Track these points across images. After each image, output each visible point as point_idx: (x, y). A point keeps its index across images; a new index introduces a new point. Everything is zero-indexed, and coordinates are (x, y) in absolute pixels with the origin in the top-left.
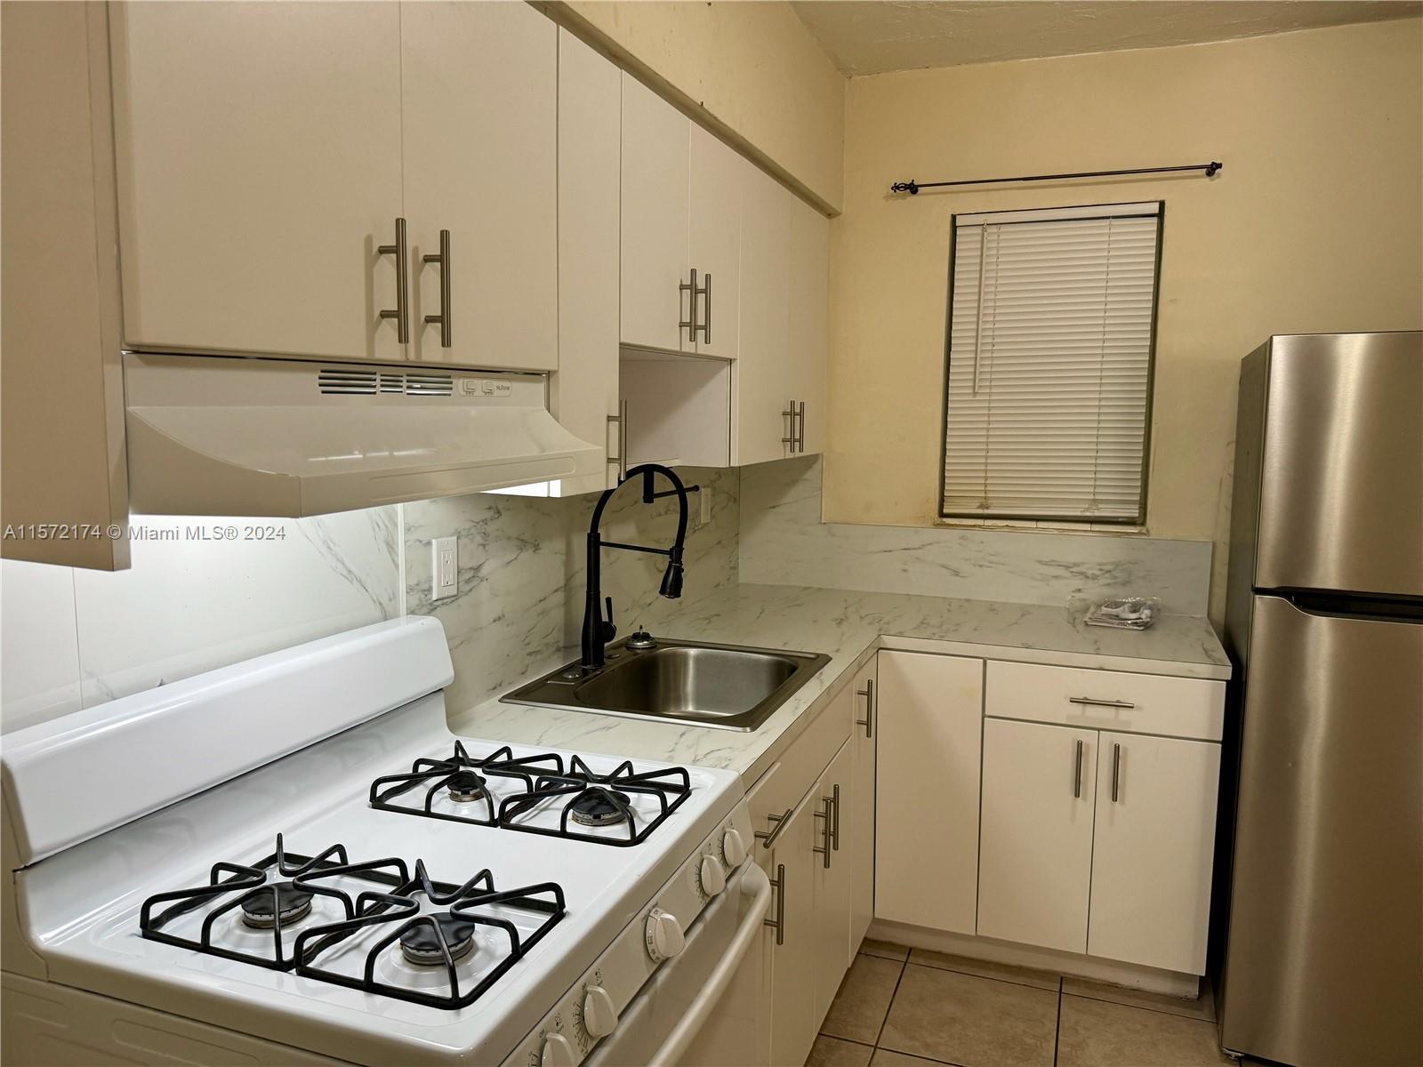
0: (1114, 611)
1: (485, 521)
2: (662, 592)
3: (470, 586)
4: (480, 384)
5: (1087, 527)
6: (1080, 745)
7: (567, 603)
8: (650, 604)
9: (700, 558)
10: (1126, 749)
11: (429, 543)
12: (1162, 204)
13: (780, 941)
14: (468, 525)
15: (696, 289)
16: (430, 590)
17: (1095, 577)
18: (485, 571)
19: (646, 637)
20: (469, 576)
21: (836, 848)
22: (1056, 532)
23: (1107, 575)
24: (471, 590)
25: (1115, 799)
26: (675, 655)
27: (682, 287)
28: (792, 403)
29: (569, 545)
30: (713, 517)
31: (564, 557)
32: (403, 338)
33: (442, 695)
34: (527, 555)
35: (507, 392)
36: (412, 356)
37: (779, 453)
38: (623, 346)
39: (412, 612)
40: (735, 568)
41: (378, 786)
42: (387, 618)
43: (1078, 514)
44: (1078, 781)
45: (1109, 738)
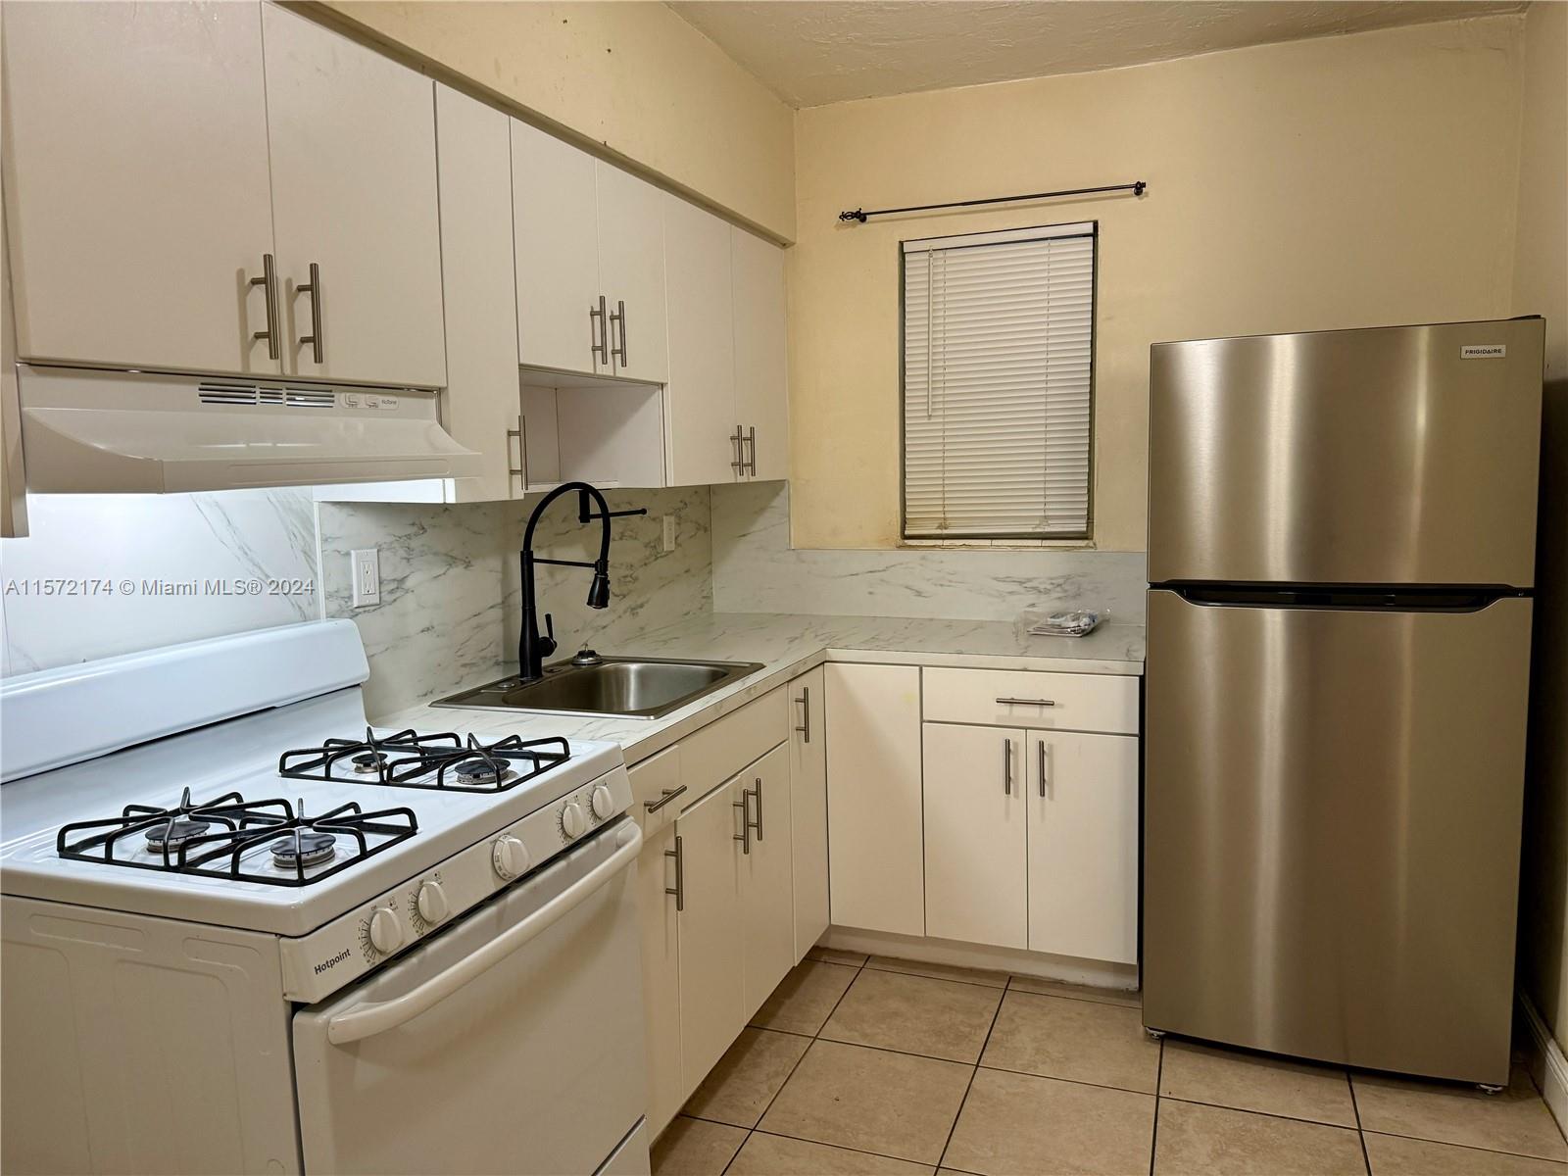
0: (1057, 621)
1: (409, 537)
2: (590, 603)
3: (394, 597)
4: (363, 398)
5: (1038, 543)
6: (1008, 743)
7: (506, 619)
8: (604, 627)
9: (663, 586)
10: (1051, 746)
11: (348, 554)
12: (1096, 224)
13: (679, 907)
14: (389, 539)
15: (608, 318)
16: (350, 597)
17: (1047, 592)
18: (409, 583)
19: (592, 653)
20: (392, 588)
21: (760, 838)
22: (1009, 549)
23: (1059, 589)
24: (395, 600)
25: (1042, 794)
26: (617, 671)
27: (593, 314)
28: (739, 428)
29: (505, 563)
30: (678, 545)
31: (500, 576)
32: (274, 354)
33: (359, 691)
34: (457, 570)
35: (392, 406)
36: (288, 371)
37: (727, 476)
38: (519, 365)
39: (331, 616)
40: (708, 597)
41: (288, 759)
42: (306, 619)
43: (1030, 530)
44: (1008, 779)
45: (1034, 737)
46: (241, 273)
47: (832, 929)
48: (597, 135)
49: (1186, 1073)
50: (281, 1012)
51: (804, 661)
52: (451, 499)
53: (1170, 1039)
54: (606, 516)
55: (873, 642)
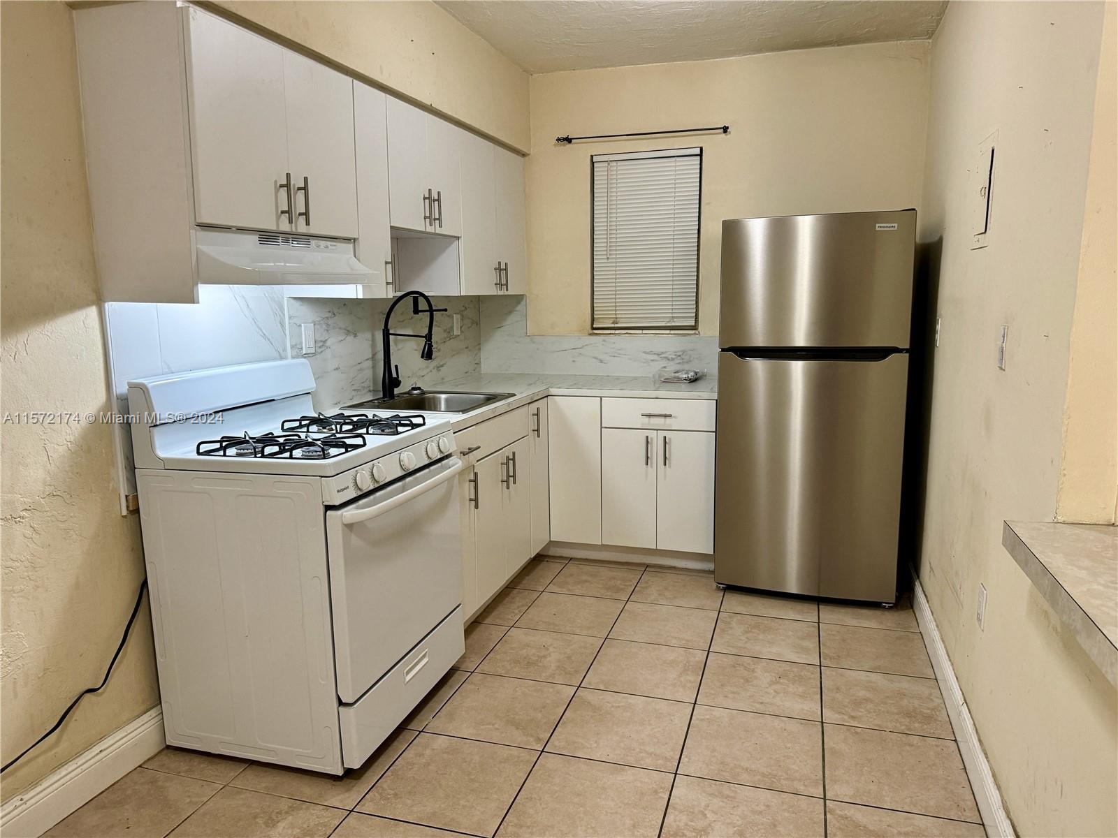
0: (677, 375)
1: (327, 318)
2: (422, 357)
3: (320, 350)
4: (323, 243)
5: (668, 332)
6: (647, 437)
7: (374, 367)
8: (423, 376)
9: (454, 355)
10: (670, 439)
11: (300, 326)
12: (701, 149)
13: (476, 507)
14: (319, 319)
15: (432, 200)
16: (302, 348)
17: (673, 359)
18: (328, 343)
19: (419, 388)
20: (321, 344)
21: (514, 483)
22: (652, 335)
23: (679, 358)
24: (322, 352)
25: (665, 464)
26: (434, 398)
27: (425, 198)
28: (500, 263)
29: (373, 335)
30: (462, 332)
31: (371, 342)
32: (290, 221)
33: (310, 396)
34: (351, 338)
35: (333, 248)
36: (294, 230)
37: (493, 291)
38: (392, 227)
39: (293, 358)
40: (478, 364)
41: (285, 424)
42: (282, 358)
43: (663, 324)
44: (647, 458)
45: (662, 434)
46: (276, 182)
47: (551, 543)
48: (427, 101)
49: (736, 603)
50: (322, 509)
51: (537, 393)
52: (360, 296)
53: (730, 588)
54: (431, 311)
55: (576, 385)
